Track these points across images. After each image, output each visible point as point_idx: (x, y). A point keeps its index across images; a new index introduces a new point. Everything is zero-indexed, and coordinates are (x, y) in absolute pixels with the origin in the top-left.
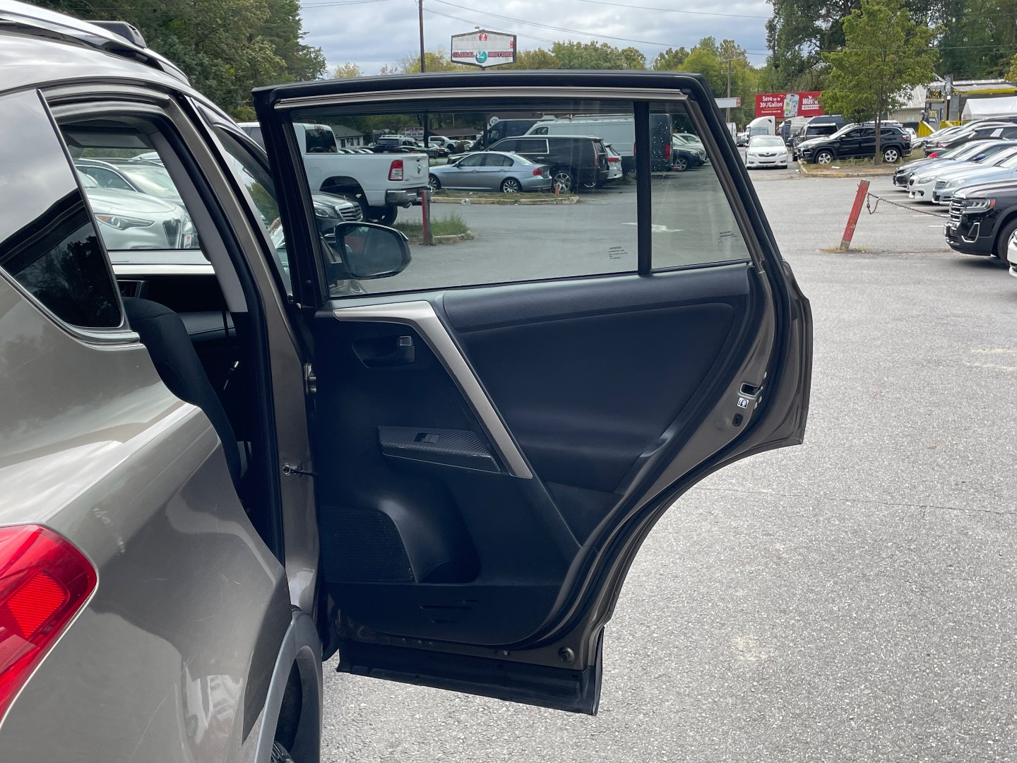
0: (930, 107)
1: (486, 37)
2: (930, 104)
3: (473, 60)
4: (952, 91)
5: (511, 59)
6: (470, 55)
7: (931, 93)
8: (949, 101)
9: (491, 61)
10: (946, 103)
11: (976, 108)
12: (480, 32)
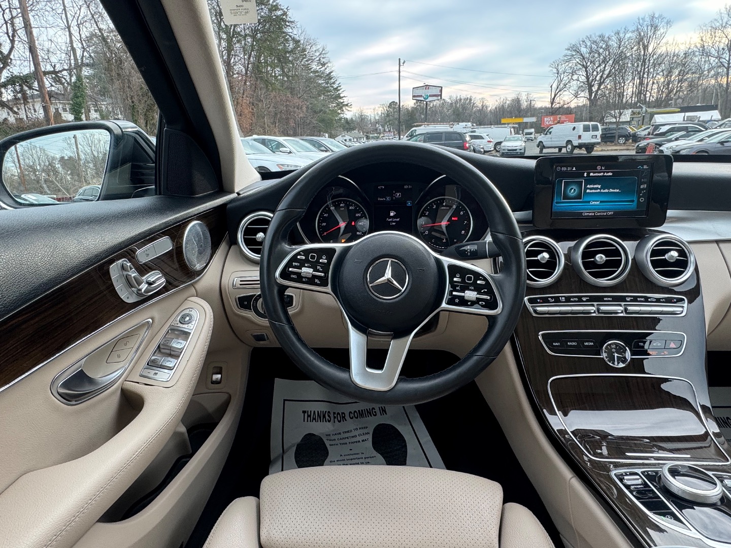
0: (633, 119)
1: (428, 88)
2: (633, 118)
3: (422, 99)
4: (646, 111)
5: (439, 98)
6: (421, 96)
7: (633, 113)
8: (644, 116)
9: (430, 99)
10: (642, 117)
11: (659, 119)
12: (426, 86)
